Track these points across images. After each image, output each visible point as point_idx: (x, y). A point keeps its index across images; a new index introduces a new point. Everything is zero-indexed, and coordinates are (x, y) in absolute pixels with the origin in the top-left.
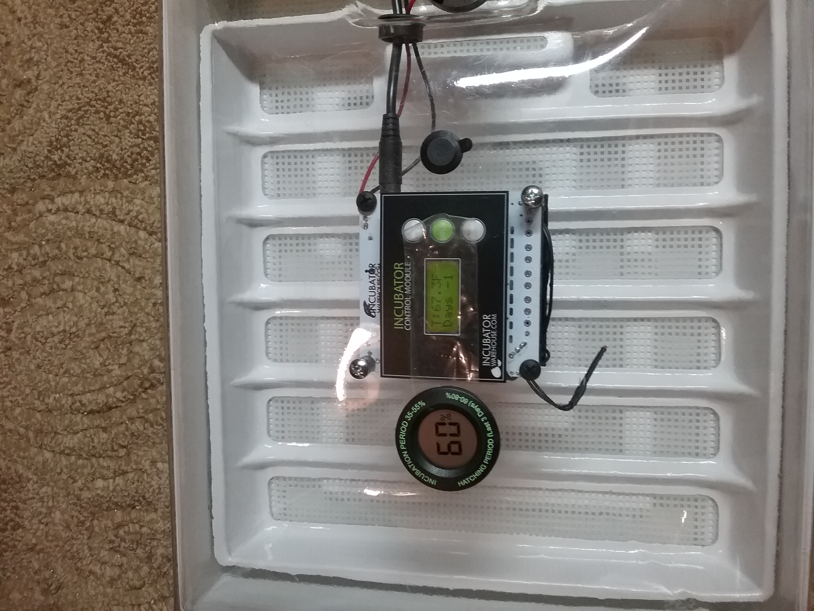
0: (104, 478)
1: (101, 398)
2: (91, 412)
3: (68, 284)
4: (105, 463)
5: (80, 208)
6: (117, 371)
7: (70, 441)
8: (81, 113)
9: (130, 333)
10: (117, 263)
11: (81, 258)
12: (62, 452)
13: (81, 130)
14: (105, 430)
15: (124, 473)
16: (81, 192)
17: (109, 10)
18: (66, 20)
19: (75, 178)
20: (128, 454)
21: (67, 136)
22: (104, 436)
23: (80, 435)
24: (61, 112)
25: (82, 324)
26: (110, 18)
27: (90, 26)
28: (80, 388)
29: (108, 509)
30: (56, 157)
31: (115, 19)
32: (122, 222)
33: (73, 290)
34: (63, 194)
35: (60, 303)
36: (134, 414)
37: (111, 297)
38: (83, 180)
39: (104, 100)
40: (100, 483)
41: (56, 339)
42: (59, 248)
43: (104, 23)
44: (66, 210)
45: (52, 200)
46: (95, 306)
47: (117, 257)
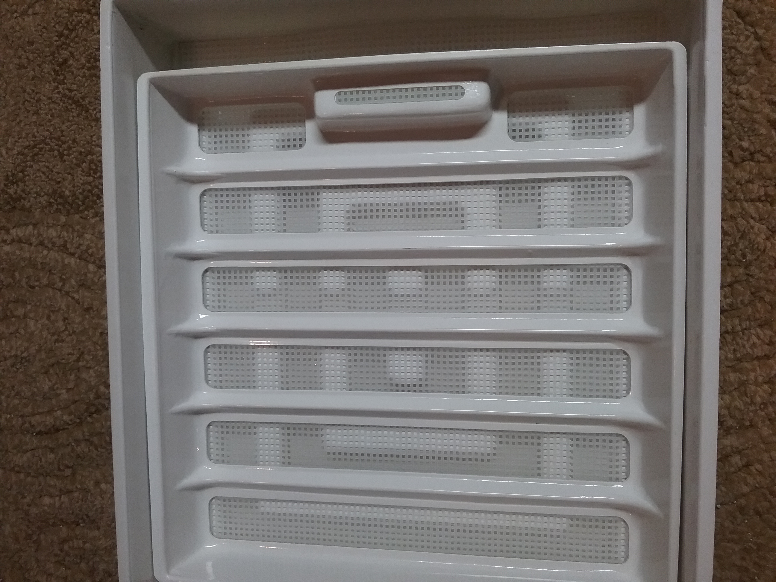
0: (51, 496)
1: (49, 420)
2: (40, 433)
3: (20, 311)
4: (52, 482)
5: (33, 240)
6: (65, 395)
7: (19, 460)
8: (36, 150)
9: (78, 360)
10: (67, 293)
11: (33, 287)
12: (12, 470)
13: (36, 167)
14: (52, 450)
15: (70, 492)
16: (35, 225)
17: (65, 53)
18: (24, 61)
19: (29, 211)
20: (74, 474)
21: (23, 171)
22: (51, 456)
23: (29, 454)
24: (17, 149)
25: (33, 350)
26: (65, 61)
27: (47, 68)
28: (29, 409)
29: (54, 525)
30: (12, 191)
31: (71, 62)
32: (72, 255)
33: (25, 316)
34: (18, 226)
35: (12, 329)
36: (80, 436)
37: (61, 325)
38: (37, 214)
39: (58, 139)
40: (47, 500)
41: (9, 363)
42: (13, 277)
43: (60, 65)
44: (20, 241)
45: (7, 231)
46: (45, 333)
47: (67, 287)
